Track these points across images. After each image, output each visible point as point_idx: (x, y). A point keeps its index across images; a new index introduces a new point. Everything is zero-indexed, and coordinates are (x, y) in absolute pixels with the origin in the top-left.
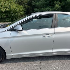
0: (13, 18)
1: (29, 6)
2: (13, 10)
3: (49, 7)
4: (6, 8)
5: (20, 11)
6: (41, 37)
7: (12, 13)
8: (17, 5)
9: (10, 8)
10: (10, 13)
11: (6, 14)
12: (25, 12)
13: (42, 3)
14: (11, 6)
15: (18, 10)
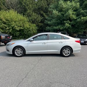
0: (26, 36)
1: (42, 24)
2: (27, 28)
3: (60, 25)
4: (21, 27)
5: (32, 29)
6: (41, 44)
7: (26, 32)
8: (31, 24)
9: (24, 27)
10: (23, 32)
11: (19, 32)
12: (37, 30)
13: (53, 22)
14: (25, 25)
15: (31, 29)
